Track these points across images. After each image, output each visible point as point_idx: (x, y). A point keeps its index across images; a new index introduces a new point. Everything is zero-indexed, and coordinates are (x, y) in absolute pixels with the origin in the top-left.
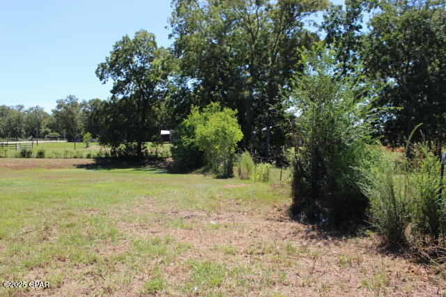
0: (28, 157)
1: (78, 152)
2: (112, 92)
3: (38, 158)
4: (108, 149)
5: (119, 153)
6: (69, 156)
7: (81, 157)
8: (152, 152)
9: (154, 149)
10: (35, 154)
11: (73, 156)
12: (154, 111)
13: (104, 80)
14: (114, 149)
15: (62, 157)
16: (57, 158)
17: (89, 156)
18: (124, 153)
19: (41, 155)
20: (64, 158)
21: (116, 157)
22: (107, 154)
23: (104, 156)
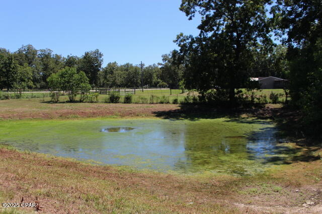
0: (116, 102)
1: (164, 97)
2: (199, 27)
3: (125, 103)
4: (195, 94)
5: (209, 98)
6: (155, 102)
7: (168, 103)
8: (247, 97)
9: (250, 93)
10: (122, 99)
11: (159, 101)
12: (249, 51)
13: (190, 15)
14: (203, 94)
15: (149, 102)
16: (143, 103)
17: (175, 102)
18: (214, 97)
19: (128, 100)
20: (150, 103)
21: (205, 102)
22: (194, 99)
23: (191, 101)
